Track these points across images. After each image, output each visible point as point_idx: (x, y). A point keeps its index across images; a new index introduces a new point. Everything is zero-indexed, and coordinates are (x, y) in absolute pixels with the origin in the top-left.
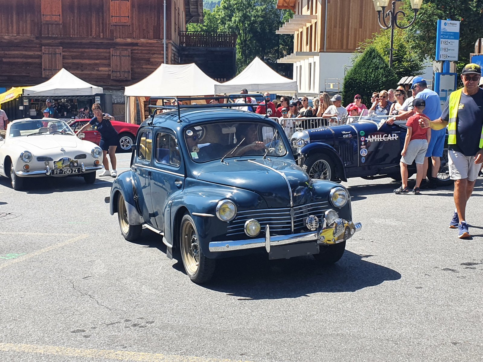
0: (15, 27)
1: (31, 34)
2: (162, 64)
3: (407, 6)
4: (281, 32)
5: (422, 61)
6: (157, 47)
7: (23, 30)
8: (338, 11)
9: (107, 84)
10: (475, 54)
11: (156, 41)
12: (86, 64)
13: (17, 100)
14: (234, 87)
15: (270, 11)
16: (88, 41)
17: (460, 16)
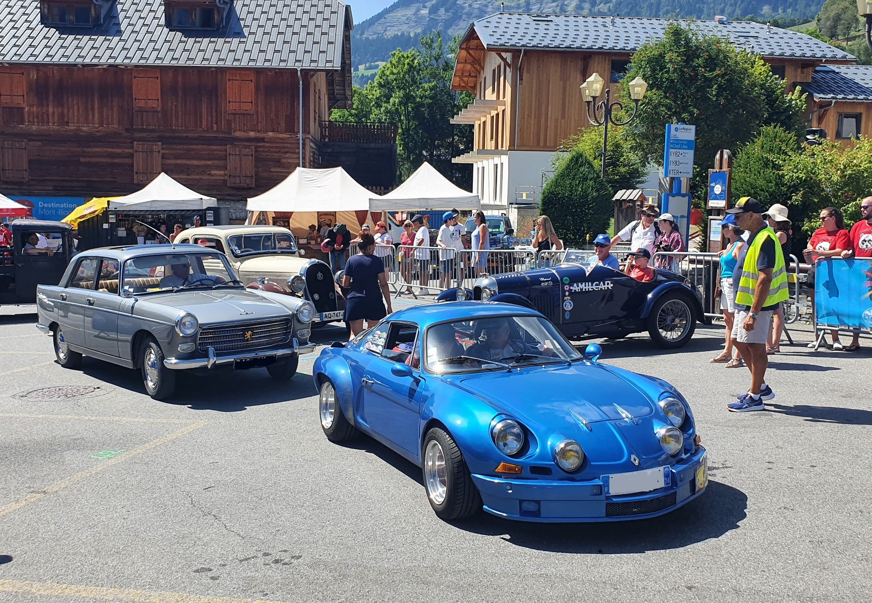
0: (96, 115)
1: (119, 125)
2: (298, 168)
3: (625, 93)
4: (455, 121)
5: (644, 166)
6: (291, 143)
7: (108, 120)
8: (534, 95)
9: (223, 194)
10: (714, 170)
11: (289, 136)
12: (193, 166)
13: (101, 215)
14: (395, 201)
15: (442, 90)
16: (197, 135)
17: (695, 107)
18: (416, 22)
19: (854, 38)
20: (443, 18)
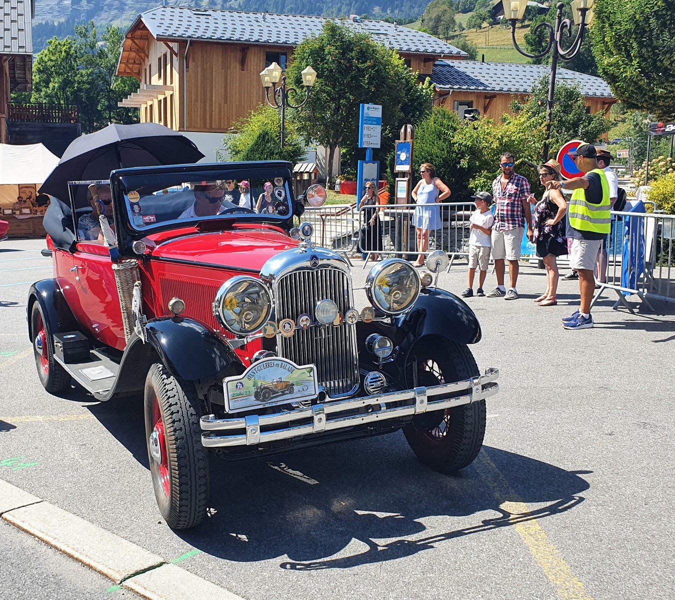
4: (124, 104)
8: (199, 82)
10: (400, 141)
18: (59, 11)
19: (453, 37)
20: (85, 8)
